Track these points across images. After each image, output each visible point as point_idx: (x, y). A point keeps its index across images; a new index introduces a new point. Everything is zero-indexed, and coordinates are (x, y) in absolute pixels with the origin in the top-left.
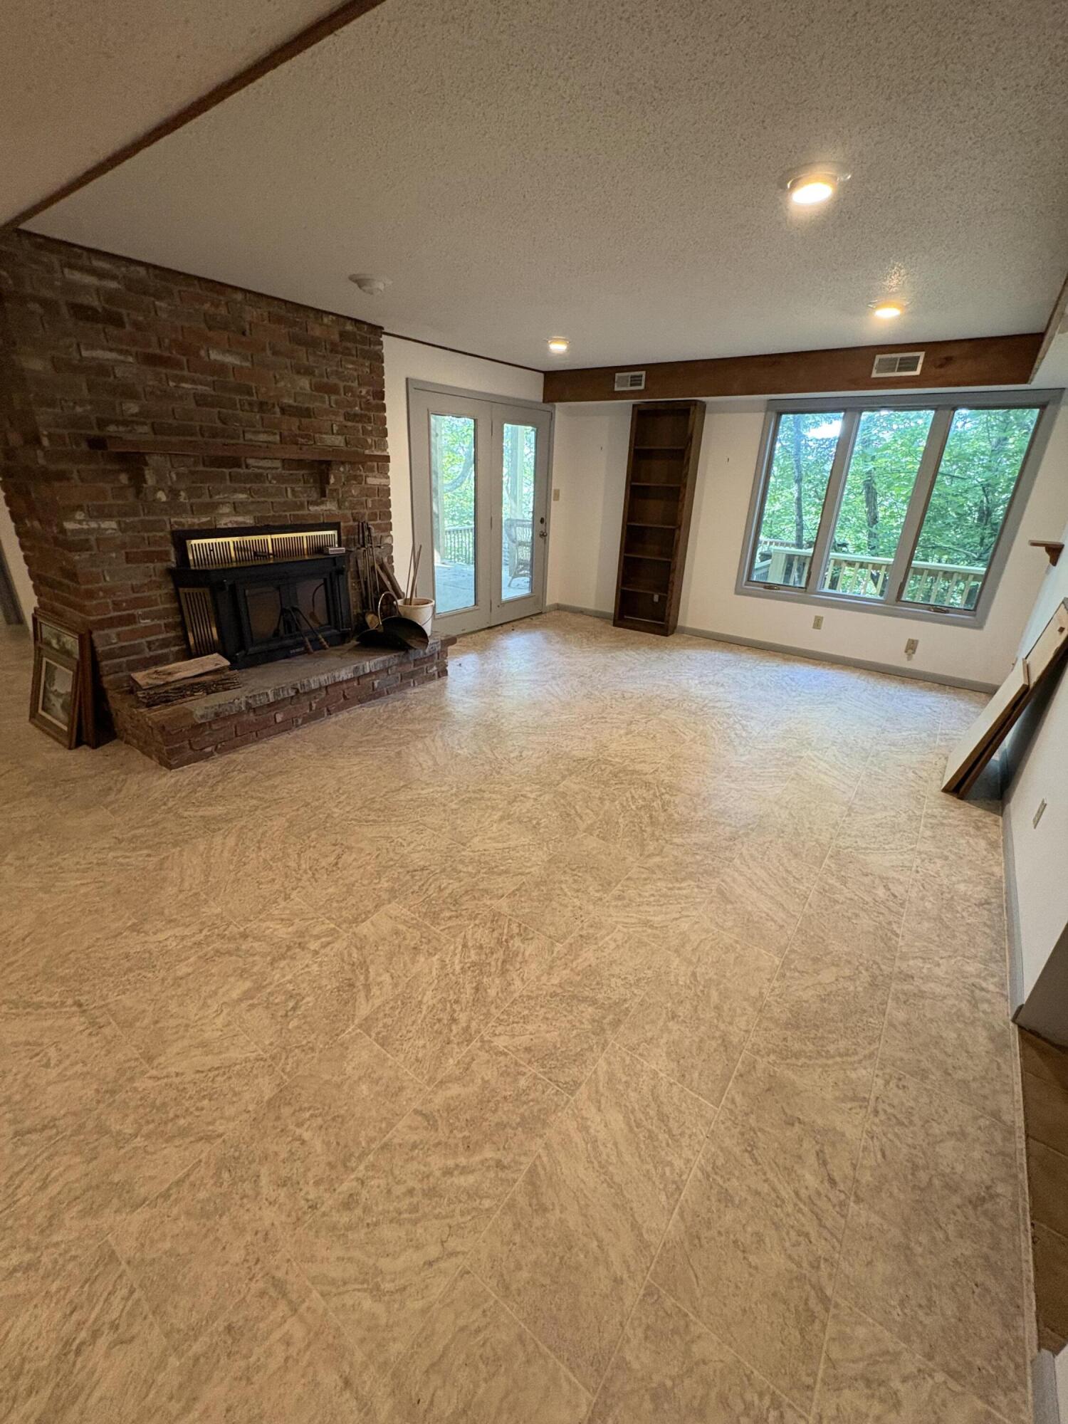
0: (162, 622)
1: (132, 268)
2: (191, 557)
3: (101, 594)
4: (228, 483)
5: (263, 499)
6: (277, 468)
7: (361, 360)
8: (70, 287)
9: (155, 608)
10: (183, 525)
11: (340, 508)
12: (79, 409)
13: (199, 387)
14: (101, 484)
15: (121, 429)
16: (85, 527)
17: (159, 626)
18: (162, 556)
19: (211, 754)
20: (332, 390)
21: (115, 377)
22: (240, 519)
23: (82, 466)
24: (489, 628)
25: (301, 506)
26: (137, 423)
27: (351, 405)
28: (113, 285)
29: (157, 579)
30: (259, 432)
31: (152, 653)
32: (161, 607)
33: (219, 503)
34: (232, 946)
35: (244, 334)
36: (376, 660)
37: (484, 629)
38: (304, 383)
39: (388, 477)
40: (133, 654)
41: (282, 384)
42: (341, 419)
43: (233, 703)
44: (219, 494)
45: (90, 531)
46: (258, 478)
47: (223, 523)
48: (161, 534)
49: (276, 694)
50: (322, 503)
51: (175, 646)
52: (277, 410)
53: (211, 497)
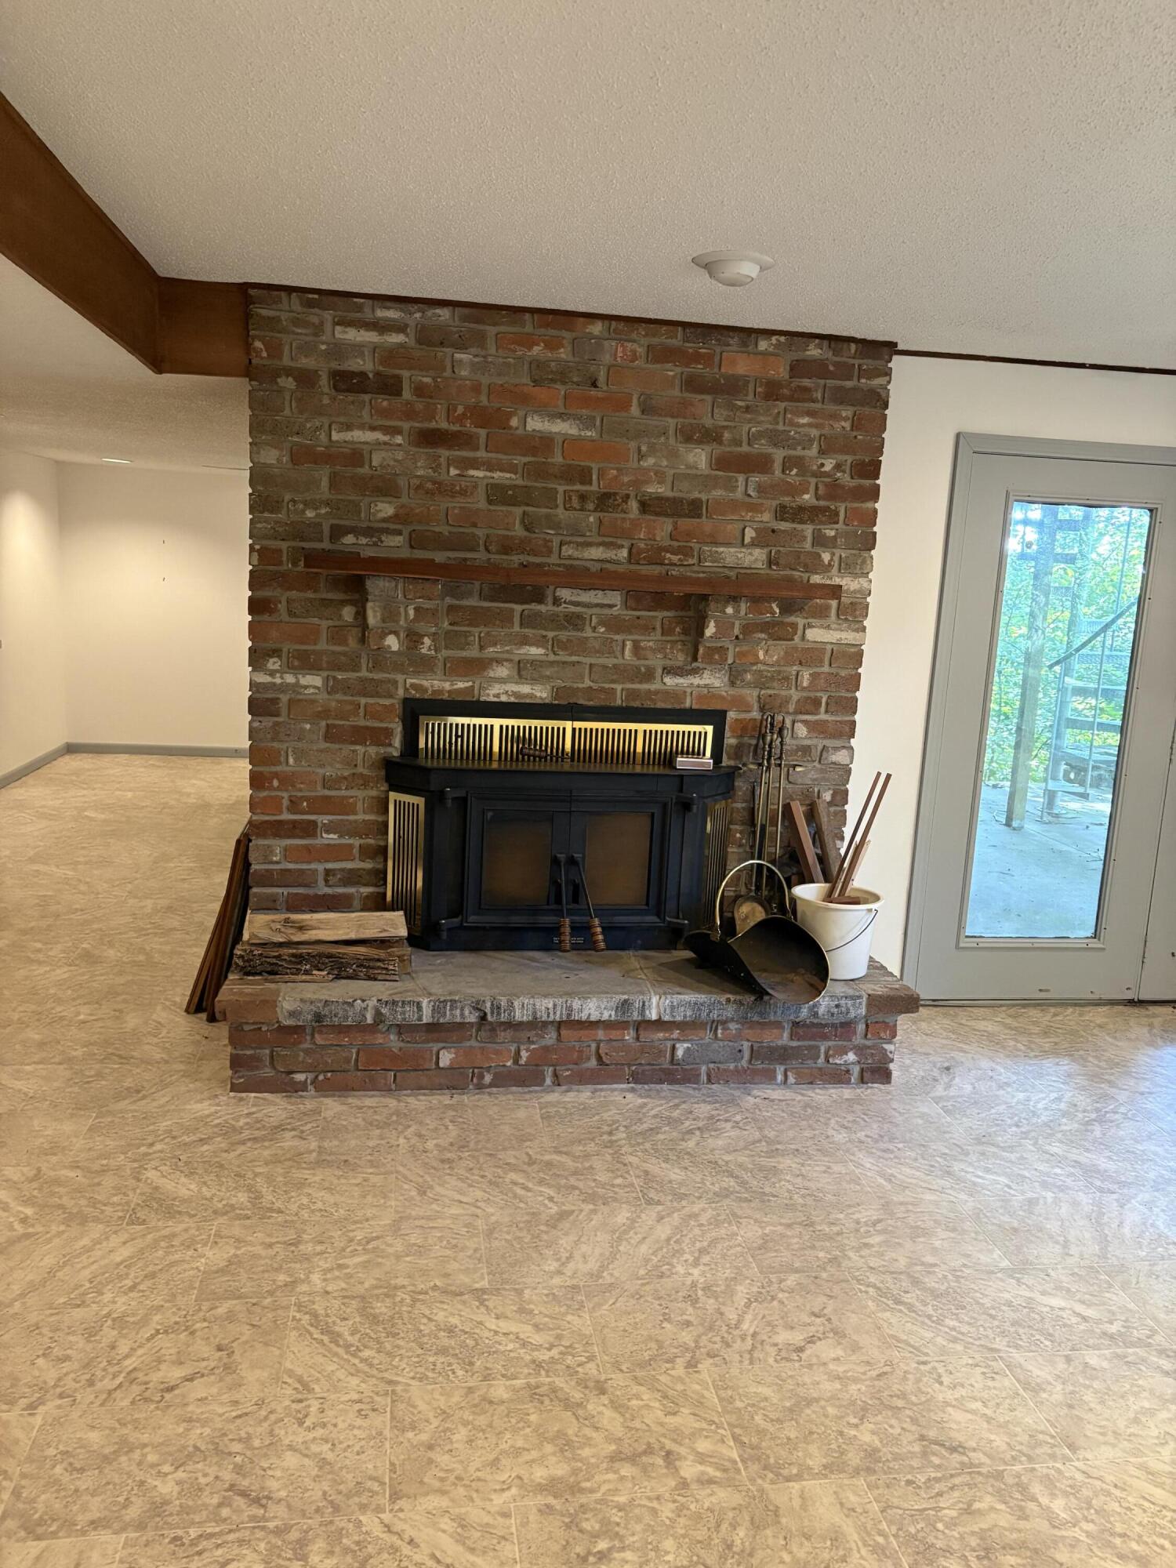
0: (356, 842)
1: (430, 313)
2: (422, 744)
3: (276, 783)
4: (517, 628)
5: (574, 658)
6: (611, 606)
7: (831, 408)
8: (338, 350)
9: (352, 818)
10: (426, 690)
11: (732, 683)
12: (310, 514)
13: (497, 475)
14: (316, 620)
15: (363, 541)
16: (278, 681)
17: (351, 846)
18: (380, 736)
19: (302, 1087)
20: (758, 464)
21: (371, 467)
22: (525, 689)
23: (294, 594)
24: (1131, 1003)
25: (649, 676)
26: (387, 531)
27: (795, 491)
28: (396, 338)
29: (366, 772)
30: (589, 545)
31: (328, 891)
32: (360, 817)
33: (492, 660)
34: (577, 1396)
35: (594, 385)
36: (677, 999)
37: (1113, 1003)
38: (699, 458)
39: (864, 629)
40: (300, 886)
41: (650, 461)
42: (766, 517)
43: (351, 1005)
44: (495, 645)
45: (283, 688)
46: (574, 621)
47: (495, 693)
48: (387, 702)
49: (438, 1007)
50: (695, 672)
51: (365, 885)
52: (634, 505)
53: (482, 648)
